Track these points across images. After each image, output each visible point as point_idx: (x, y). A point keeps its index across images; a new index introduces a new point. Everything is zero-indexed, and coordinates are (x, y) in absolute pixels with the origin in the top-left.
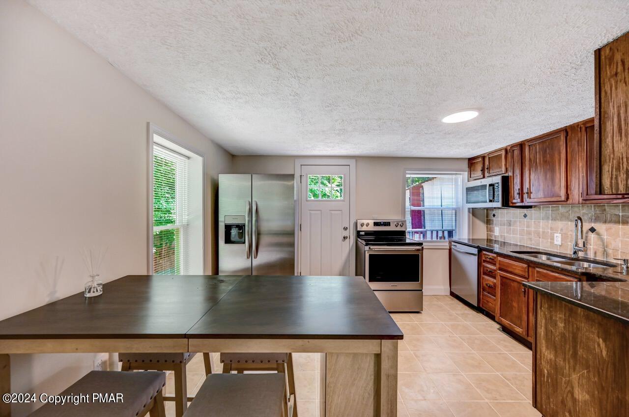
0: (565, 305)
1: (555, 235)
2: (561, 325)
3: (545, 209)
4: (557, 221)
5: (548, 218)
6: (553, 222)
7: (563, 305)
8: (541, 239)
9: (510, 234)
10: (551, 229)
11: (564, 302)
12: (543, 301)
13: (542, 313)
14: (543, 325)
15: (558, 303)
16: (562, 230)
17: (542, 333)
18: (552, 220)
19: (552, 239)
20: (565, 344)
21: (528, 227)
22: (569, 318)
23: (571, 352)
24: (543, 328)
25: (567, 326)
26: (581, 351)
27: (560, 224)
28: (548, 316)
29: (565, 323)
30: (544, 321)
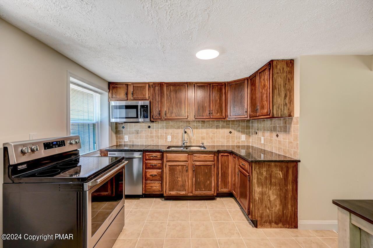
0: (267, 164)
1: (168, 136)
2: (265, 173)
3: (162, 123)
4: (169, 129)
5: (164, 128)
6: (166, 130)
7: (266, 164)
8: (159, 140)
9: (138, 139)
10: (166, 133)
11: (266, 163)
12: (256, 166)
13: (256, 172)
14: (256, 177)
15: (263, 164)
16: (171, 133)
17: (256, 181)
18: (166, 129)
19: (166, 139)
20: (267, 180)
21: (151, 133)
22: (268, 169)
23: (269, 183)
24: (256, 179)
25: (267, 173)
26: (273, 180)
27: (170, 131)
28: (258, 172)
29: (267, 172)
30: (256, 175)
